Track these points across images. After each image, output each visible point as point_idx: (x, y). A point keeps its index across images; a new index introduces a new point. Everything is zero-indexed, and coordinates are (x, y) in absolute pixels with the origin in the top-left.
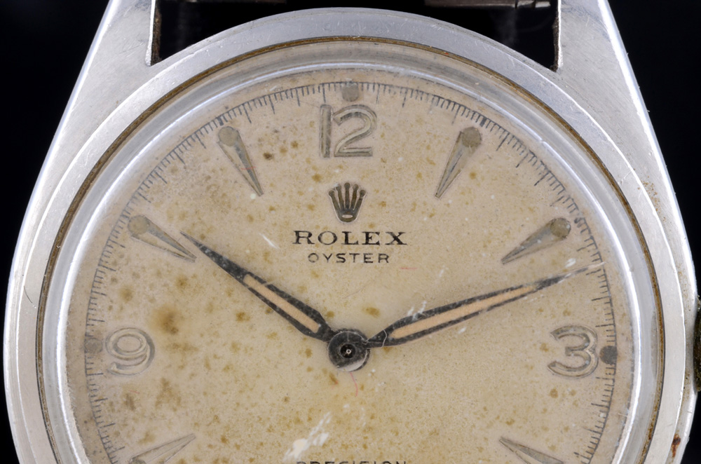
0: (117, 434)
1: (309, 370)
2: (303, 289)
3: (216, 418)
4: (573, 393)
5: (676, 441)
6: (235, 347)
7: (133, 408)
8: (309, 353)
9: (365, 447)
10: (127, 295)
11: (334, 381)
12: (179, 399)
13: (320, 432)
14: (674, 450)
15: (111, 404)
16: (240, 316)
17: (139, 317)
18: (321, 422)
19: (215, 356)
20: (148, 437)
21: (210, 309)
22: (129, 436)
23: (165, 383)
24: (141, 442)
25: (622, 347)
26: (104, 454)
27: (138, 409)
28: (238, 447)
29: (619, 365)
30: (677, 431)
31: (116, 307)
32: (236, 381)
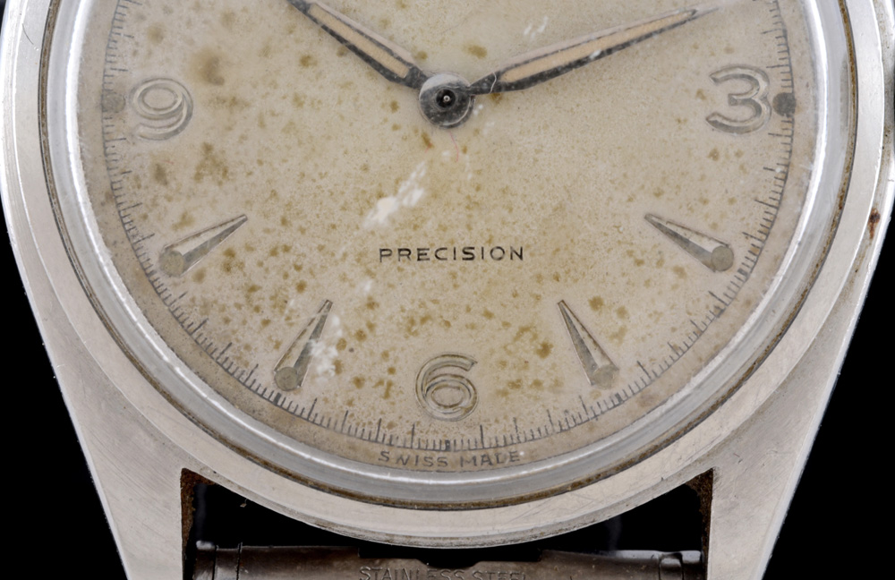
0: (145, 217)
1: (395, 128)
2: (385, 23)
3: (274, 194)
4: (738, 154)
5: (874, 218)
6: (298, 101)
7: (166, 183)
8: (394, 106)
9: (469, 227)
10: (157, 35)
11: (428, 143)
12: (226, 171)
13: (412, 188)
14: (872, 229)
15: (137, 178)
16: (305, 61)
17: (171, 63)
18: (413, 175)
19: (273, 114)
20: (185, 220)
21: (266, 52)
22: (159, 219)
23: (208, 148)
24: (176, 227)
25: (801, 95)
26: (127, 245)
27: (173, 185)
28: (303, 231)
29: (798, 117)
30: (875, 203)
31: (143, 51)
32: (300, 143)
